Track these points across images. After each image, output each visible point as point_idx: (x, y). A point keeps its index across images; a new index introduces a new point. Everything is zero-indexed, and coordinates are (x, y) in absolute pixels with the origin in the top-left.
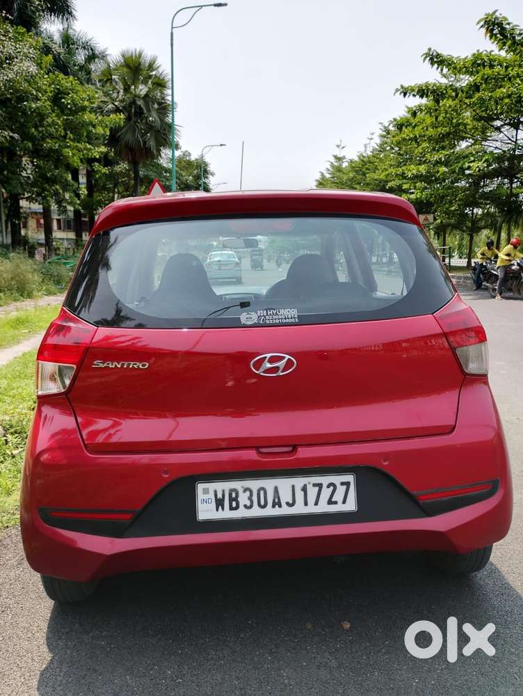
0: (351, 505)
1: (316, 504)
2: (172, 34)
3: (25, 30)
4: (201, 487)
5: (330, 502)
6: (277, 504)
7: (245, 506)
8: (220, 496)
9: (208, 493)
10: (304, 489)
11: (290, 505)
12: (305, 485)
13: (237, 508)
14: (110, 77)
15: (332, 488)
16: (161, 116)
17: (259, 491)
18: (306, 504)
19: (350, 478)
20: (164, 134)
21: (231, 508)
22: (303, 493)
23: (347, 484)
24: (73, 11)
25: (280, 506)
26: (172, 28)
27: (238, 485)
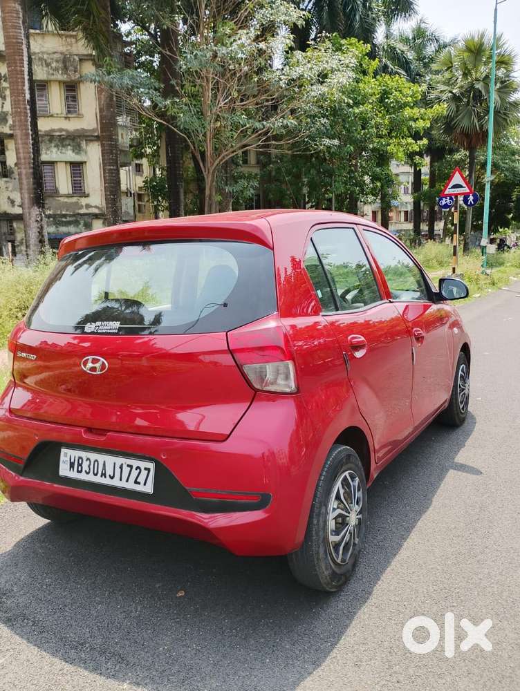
0: (149, 488)
1: (127, 481)
2: (496, 10)
3: (357, 40)
4: (63, 451)
5: (136, 482)
6: (104, 475)
7: (86, 471)
8: (72, 460)
9: (66, 456)
10: (121, 467)
11: (112, 478)
12: (122, 464)
13: (81, 472)
14: (451, 65)
15: (138, 470)
16: (501, 95)
17: (95, 462)
18: (121, 480)
19: (151, 466)
20: (505, 114)
21: (78, 472)
22: (120, 470)
23: (148, 470)
24: (415, 6)
25: (105, 477)
26: (497, 4)
27: (84, 454)
